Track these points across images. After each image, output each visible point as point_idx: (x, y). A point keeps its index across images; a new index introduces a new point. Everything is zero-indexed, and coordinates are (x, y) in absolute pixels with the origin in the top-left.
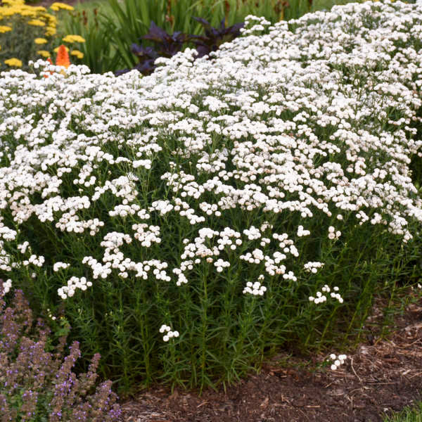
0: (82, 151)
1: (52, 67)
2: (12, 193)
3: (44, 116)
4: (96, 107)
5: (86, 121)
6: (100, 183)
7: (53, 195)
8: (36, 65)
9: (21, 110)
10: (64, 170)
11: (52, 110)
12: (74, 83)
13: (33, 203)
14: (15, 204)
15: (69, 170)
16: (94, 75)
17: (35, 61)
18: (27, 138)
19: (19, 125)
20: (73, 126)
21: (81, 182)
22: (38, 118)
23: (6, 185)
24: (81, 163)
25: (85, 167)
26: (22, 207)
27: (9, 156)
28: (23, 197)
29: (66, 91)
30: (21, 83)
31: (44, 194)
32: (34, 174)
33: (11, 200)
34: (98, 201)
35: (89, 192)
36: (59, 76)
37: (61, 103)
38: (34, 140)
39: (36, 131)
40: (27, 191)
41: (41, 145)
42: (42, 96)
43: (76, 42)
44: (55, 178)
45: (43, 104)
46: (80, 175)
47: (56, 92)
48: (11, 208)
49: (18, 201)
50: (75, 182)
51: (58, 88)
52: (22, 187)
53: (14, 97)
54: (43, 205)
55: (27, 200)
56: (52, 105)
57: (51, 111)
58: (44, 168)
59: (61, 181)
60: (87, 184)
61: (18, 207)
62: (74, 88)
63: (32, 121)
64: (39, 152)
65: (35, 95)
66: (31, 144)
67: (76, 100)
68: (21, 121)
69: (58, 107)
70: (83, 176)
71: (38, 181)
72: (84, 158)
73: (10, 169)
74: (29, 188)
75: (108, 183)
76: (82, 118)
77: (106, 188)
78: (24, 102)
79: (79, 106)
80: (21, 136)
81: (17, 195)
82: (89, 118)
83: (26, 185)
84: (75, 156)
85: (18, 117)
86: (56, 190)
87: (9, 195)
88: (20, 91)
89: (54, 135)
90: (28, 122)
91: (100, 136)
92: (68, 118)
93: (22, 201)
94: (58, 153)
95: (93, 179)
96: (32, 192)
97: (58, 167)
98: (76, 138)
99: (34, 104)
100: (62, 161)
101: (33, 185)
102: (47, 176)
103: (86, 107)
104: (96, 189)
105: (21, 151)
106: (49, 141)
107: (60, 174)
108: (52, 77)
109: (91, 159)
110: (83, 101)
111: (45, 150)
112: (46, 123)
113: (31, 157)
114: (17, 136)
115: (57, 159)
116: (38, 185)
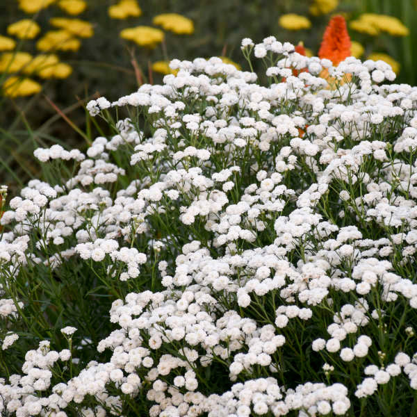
0: (345, 267)
1: (299, 60)
2: (156, 355)
3: (262, 174)
4: (398, 165)
5: (368, 198)
6: (382, 355)
7: (258, 372)
8: (260, 51)
9: (204, 154)
10: (293, 311)
11: (284, 162)
12: (349, 102)
13: (204, 389)
14: (159, 386)
15: (306, 314)
16: (405, 87)
17: (258, 40)
18: (211, 226)
19: (195, 191)
20: (331, 207)
21: (333, 345)
22: (245, 179)
23: (145, 334)
24: (339, 298)
25: (347, 309)
26: (177, 397)
27: (163, 265)
28: (182, 371)
29: (325, 118)
30: (215, 89)
31: (235, 368)
32: (219, 315)
33: (152, 375)
34: (371, 399)
35: (350, 374)
36: (313, 80)
37: (310, 148)
38: (229, 229)
39: (235, 210)
40: (193, 355)
41: (243, 245)
42: (261, 125)
43: (384, 33)
44: (268, 330)
45: (265, 146)
46: (332, 329)
47: (301, 121)
48: (150, 396)
49: (169, 379)
50: (318, 344)
51: (307, 111)
52: (183, 343)
53: (192, 121)
54: (228, 394)
55: (190, 380)
56: (285, 151)
57: (280, 164)
58: (244, 300)
59: (281, 340)
60: (347, 355)
61: (168, 395)
62: (347, 113)
63: (229, 186)
64: (237, 260)
65: (247, 120)
66: (220, 240)
67: (347, 143)
68: (202, 181)
69: (301, 157)
70: (338, 332)
71: (223, 335)
72: (346, 284)
73: (159, 296)
74: (200, 349)
75: (402, 358)
76: (360, 189)
77: (394, 370)
78: (217, 137)
79: (353, 157)
80: (198, 217)
81: (167, 363)
82: (375, 191)
83: (192, 339)
84: (327, 281)
85: (195, 172)
86: (265, 360)
87: (148, 362)
88: (210, 110)
89: (280, 223)
90: (219, 186)
91: (397, 238)
92: (322, 185)
93: (179, 381)
94: (285, 267)
95: (364, 344)
96: (206, 361)
97: (280, 302)
98: (334, 235)
99: (241, 143)
100: (293, 288)
101: (211, 341)
102: (249, 324)
103: (371, 164)
104: (369, 370)
105: (193, 257)
106: (265, 238)
107: (282, 321)
108: (297, 82)
109: (364, 288)
110: (365, 147)
111: (251, 257)
112: (264, 194)
113: (215, 271)
114: (188, 217)
115: (279, 281)
116: (224, 344)
